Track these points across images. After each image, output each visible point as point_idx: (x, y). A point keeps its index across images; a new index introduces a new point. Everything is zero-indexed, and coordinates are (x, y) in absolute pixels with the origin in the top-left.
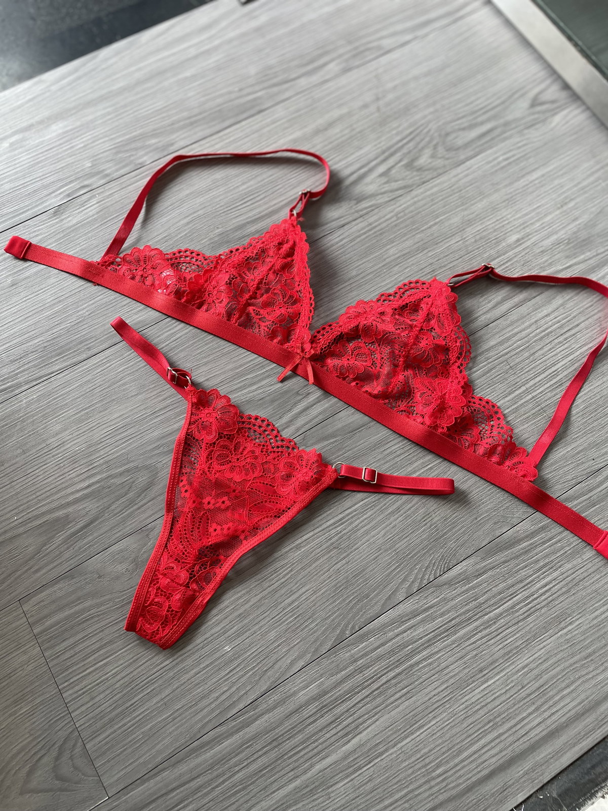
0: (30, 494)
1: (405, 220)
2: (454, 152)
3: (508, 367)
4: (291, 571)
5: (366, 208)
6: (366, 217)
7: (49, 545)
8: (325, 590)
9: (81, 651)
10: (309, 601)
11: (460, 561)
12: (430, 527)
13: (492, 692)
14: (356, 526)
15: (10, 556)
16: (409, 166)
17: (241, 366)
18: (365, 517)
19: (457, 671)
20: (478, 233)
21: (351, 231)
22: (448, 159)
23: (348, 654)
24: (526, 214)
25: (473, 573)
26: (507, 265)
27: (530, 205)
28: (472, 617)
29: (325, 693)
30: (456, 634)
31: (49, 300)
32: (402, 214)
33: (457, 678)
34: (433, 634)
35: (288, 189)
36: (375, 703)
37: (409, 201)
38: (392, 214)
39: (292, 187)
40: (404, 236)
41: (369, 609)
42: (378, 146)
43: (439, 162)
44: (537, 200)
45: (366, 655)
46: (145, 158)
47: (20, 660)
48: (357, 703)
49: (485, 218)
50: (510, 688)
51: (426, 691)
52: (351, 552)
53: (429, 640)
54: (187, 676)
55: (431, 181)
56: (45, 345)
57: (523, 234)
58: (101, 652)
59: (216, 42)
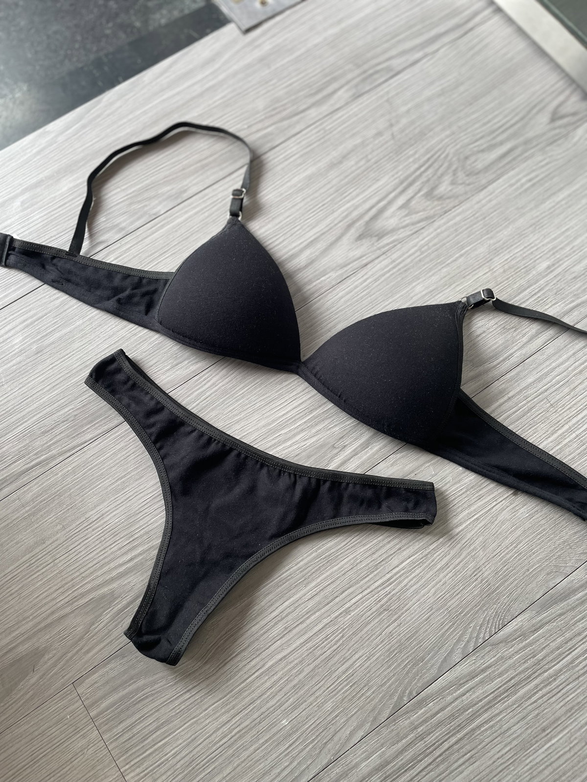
0: (73, 571)
1: (429, 254)
2: (475, 177)
3: (548, 405)
4: (343, 636)
5: (388, 244)
6: (389, 254)
7: (97, 624)
8: (378, 655)
9: (138, 733)
10: (363, 668)
11: (515, 616)
12: (481, 582)
13: (556, 751)
14: (405, 586)
15: (60, 637)
16: (429, 195)
17: (273, 421)
18: (413, 575)
19: (519, 732)
20: (506, 262)
21: (374, 270)
22: (469, 185)
23: (408, 721)
24: (555, 239)
25: (529, 628)
26: (539, 295)
27: (558, 228)
28: (532, 675)
29: (388, 763)
30: (516, 694)
31: (75, 366)
32: (426, 248)
33: (520, 739)
34: (492, 695)
35: (307, 230)
36: (438, 771)
37: (432, 233)
38: (416, 248)
39: (310, 228)
40: (430, 272)
41: (425, 673)
42: (396, 176)
43: (460, 189)
44: (566, 223)
45: (425, 721)
46: (159, 208)
47: (80, 745)
48: (420, 772)
49: (512, 246)
50: (574, 746)
51: (490, 754)
52: (403, 614)
53: (490, 702)
54: (247, 753)
55: (453, 210)
56: (75, 413)
57: (553, 260)
58: (158, 733)
59: (221, 77)
